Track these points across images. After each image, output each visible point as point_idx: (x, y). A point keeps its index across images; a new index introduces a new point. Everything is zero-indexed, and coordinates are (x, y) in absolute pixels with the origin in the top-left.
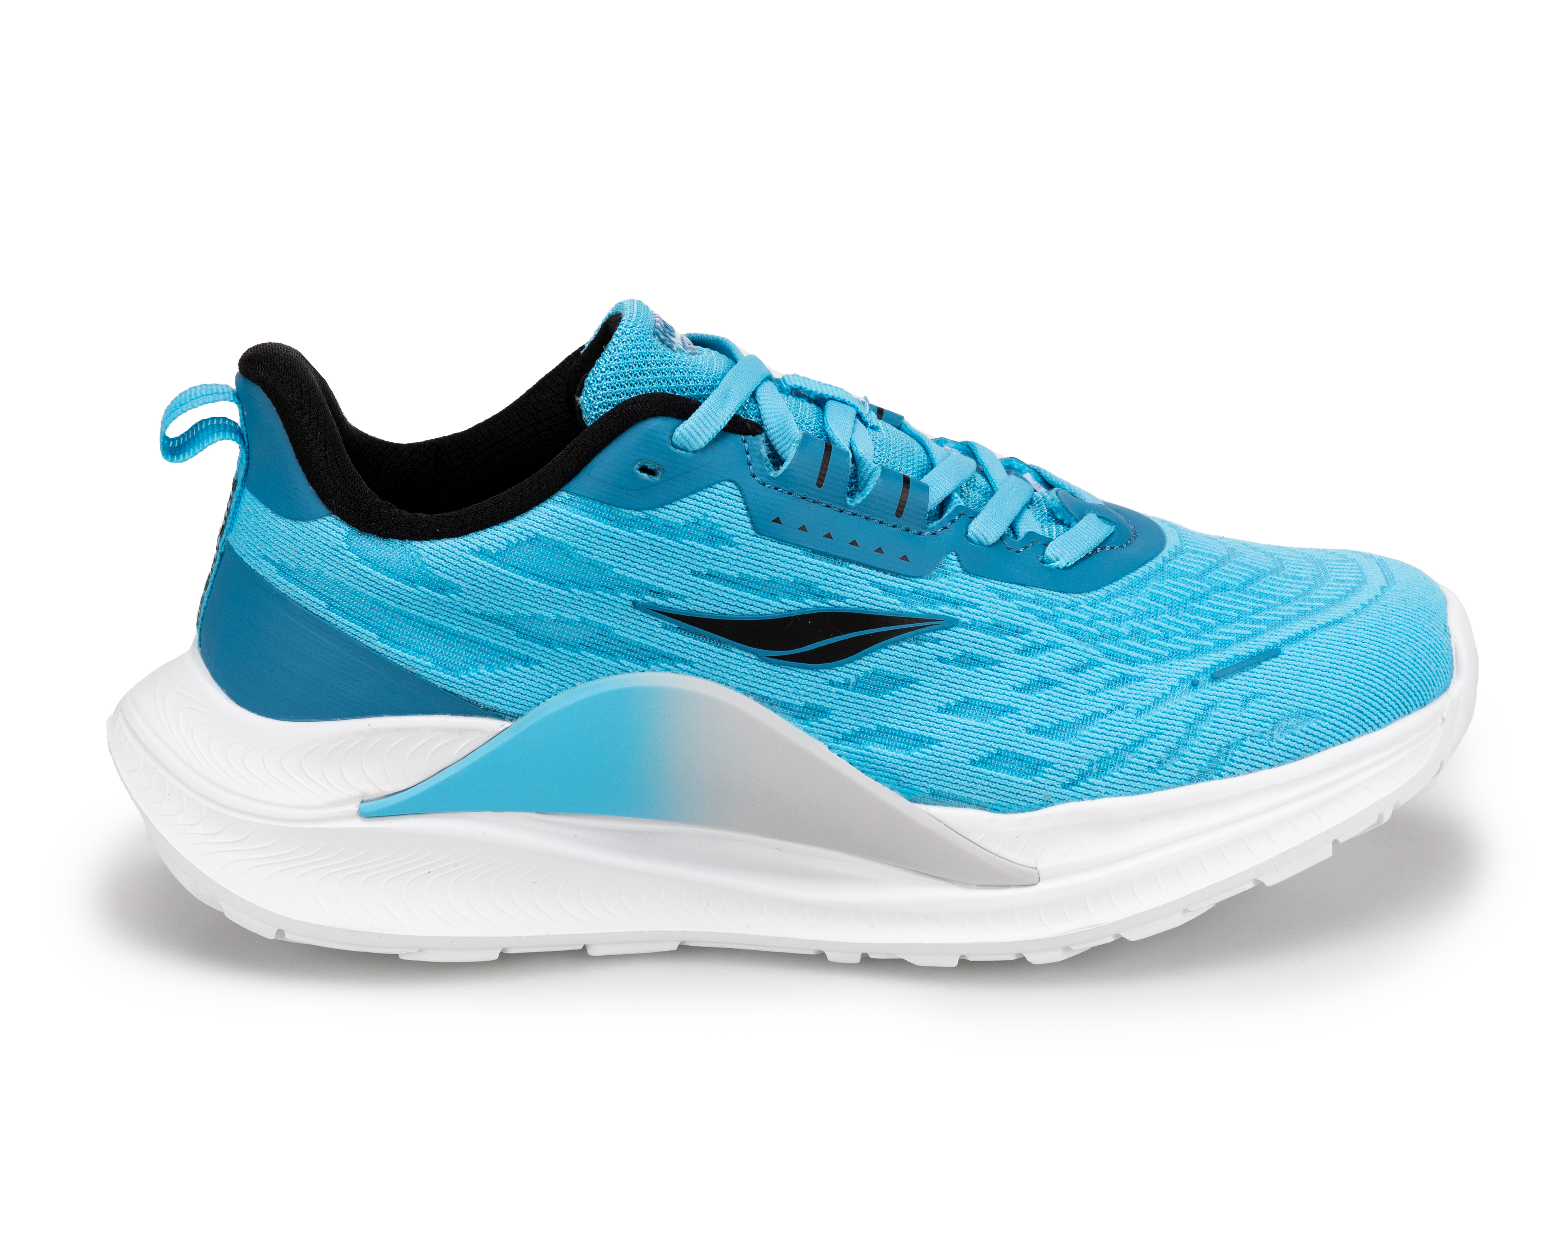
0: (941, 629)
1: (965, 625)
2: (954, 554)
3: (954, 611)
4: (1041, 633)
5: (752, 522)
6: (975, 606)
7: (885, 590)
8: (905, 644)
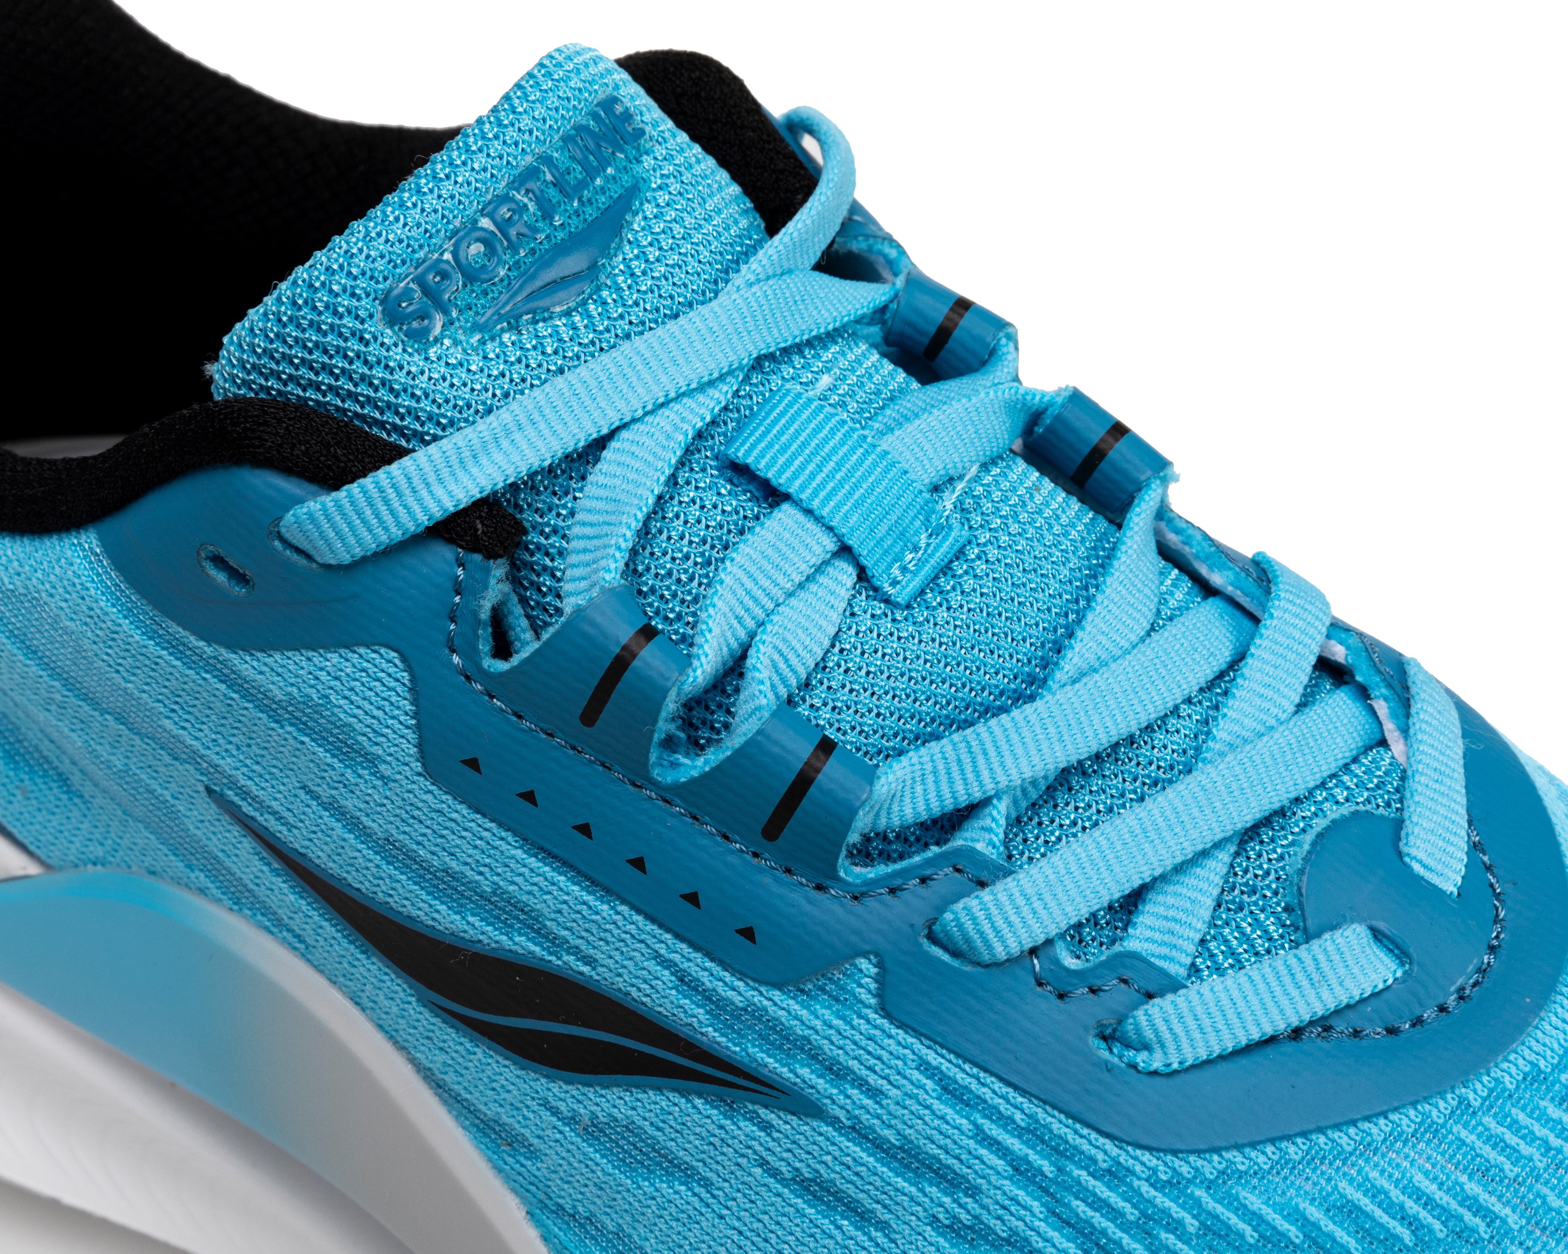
0: (779, 1109)
1: (834, 1122)
2: (874, 960)
3: (821, 1083)
4: (1004, 1208)
5: (419, 746)
6: (874, 1093)
7: (683, 979)
8: (698, 1102)
